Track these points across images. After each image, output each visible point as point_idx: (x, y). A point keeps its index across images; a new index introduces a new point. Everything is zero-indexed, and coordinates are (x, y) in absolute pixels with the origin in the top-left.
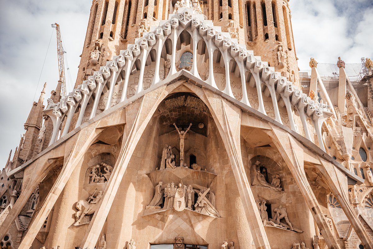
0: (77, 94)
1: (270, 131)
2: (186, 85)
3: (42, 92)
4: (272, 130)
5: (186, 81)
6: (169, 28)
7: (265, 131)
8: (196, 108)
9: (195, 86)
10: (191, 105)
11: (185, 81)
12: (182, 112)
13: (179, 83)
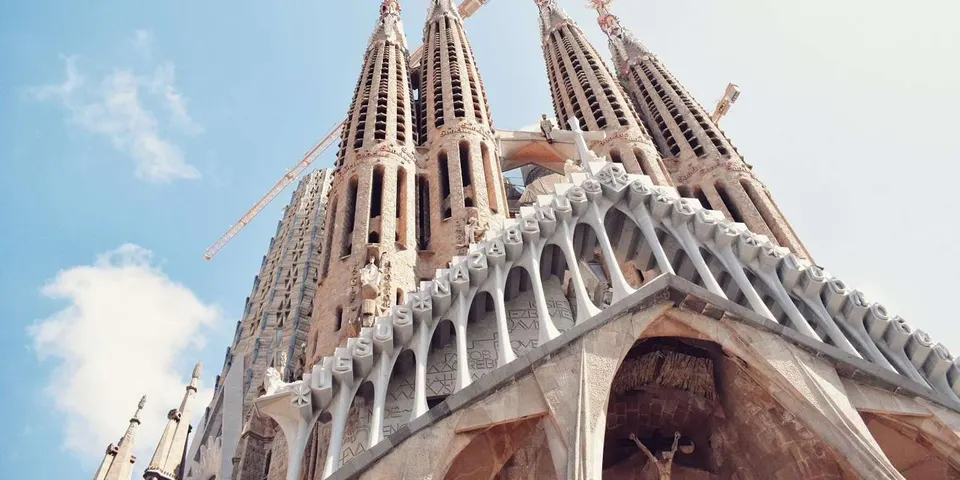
0: (362, 349)
1: (926, 420)
2: (675, 314)
3: (132, 421)
4: (933, 415)
5: (675, 306)
6: (584, 199)
7: (915, 422)
8: (687, 389)
9: (702, 317)
10: (674, 378)
11: (672, 303)
12: (626, 410)
13: (658, 311)
